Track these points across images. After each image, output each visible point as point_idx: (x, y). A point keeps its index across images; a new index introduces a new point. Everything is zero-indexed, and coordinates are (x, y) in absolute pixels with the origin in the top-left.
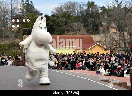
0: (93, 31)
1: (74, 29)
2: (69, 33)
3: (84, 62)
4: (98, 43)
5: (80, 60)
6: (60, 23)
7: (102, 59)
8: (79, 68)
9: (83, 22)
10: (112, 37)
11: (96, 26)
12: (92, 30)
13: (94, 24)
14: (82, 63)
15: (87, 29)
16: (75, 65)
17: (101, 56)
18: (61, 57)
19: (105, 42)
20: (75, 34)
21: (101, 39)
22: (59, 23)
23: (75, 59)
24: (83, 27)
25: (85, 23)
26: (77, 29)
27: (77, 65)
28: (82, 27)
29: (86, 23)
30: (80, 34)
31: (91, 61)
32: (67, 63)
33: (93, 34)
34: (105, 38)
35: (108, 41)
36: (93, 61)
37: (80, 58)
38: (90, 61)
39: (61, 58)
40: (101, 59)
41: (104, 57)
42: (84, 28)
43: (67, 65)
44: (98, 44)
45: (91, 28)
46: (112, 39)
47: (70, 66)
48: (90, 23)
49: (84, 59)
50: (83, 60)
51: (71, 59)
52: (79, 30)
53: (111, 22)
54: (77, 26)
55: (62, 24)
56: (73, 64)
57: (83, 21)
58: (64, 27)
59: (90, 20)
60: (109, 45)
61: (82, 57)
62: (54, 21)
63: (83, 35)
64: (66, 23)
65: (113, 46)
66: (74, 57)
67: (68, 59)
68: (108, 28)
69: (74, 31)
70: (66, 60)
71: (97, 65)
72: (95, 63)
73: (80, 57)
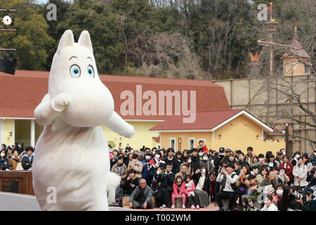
0: (224, 67)
1: (159, 56)
2: (138, 71)
3: (202, 180)
4: (243, 112)
5: (188, 171)
6: (108, 29)
7: (268, 174)
8: (184, 200)
9: (191, 33)
10: (290, 92)
11: (235, 49)
12: (223, 61)
13: (230, 43)
14: (196, 183)
15: (204, 57)
16: (171, 192)
17: (261, 159)
18: (120, 161)
19: (266, 110)
20: (162, 74)
21: (252, 96)
22: (105, 32)
23: (169, 168)
24: (192, 51)
25: (197, 35)
26: (168, 58)
27: (178, 192)
28: (187, 50)
29: (201, 37)
30: (177, 75)
31: (229, 177)
32: (143, 181)
33: (224, 78)
34: (266, 93)
35: (277, 105)
36: (236, 177)
37: (188, 166)
38: (225, 178)
39: (121, 165)
40: (264, 172)
41: (271, 165)
42: (194, 54)
43: (142, 190)
44: (242, 116)
45: (218, 56)
46: (291, 97)
47: (154, 195)
48: (213, 39)
49: (204, 170)
50: (200, 175)
51: (157, 169)
52: (176, 59)
53: (289, 39)
54: (168, 43)
55: (112, 34)
56: (162, 186)
57: (191, 27)
58: (120, 45)
59: (217, 24)
60: (281, 121)
61: (196, 163)
62: (84, 21)
63: (188, 78)
64: (128, 32)
65: (292, 124)
66: (166, 160)
67: (145, 168)
68: (278, 59)
69: (156, 63)
70: (138, 173)
71: (249, 191)
72: (243, 185)
73: (190, 161)
